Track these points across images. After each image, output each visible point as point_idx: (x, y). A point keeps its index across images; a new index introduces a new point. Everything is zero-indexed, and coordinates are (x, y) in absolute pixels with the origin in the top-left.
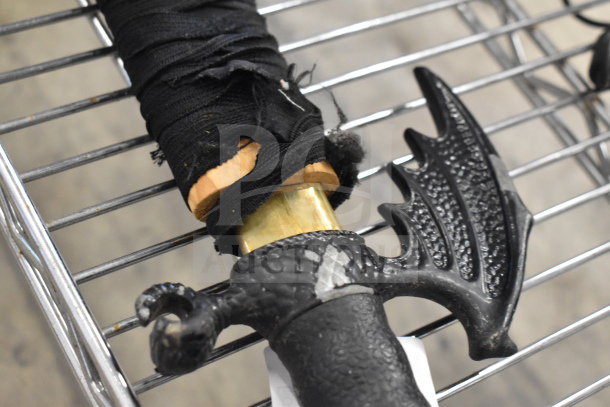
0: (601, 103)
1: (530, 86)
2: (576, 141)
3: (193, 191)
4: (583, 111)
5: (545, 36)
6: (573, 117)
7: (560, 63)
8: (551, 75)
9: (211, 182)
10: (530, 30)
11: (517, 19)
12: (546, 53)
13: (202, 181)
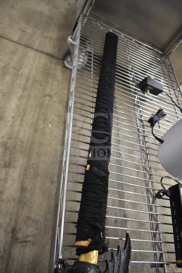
0: (156, 199)
1: (148, 190)
2: (150, 203)
3: (77, 242)
4: (153, 199)
5: (154, 185)
6: (151, 199)
7: (153, 190)
8: (151, 191)
9: (81, 243)
10: (152, 182)
11: (151, 180)
12: (152, 188)
13: (79, 242)
